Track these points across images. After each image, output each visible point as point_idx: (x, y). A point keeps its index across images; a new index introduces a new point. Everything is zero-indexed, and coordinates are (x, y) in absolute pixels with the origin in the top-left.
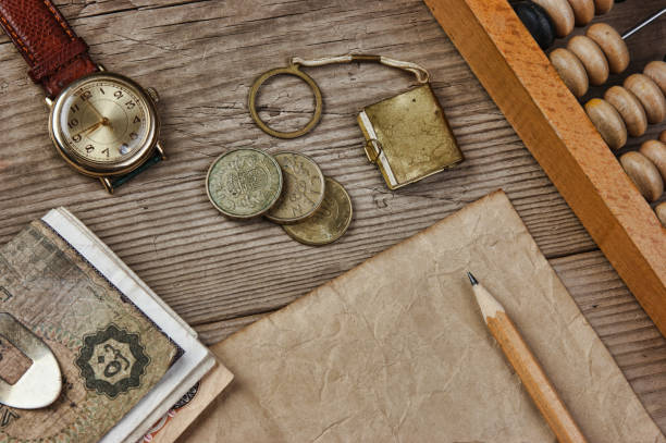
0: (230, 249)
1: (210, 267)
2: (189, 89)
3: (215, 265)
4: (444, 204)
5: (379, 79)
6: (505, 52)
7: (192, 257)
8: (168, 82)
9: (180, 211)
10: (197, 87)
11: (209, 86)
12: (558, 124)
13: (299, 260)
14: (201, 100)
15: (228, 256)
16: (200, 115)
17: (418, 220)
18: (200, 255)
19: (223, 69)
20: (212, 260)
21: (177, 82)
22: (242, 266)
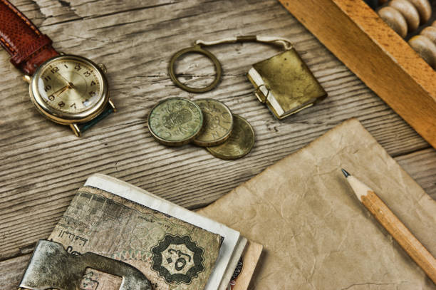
0: (171, 166)
1: (158, 179)
2: (126, 66)
3: (162, 178)
4: (317, 127)
5: (257, 51)
6: (348, 11)
7: (145, 174)
8: (110, 63)
9: (131, 144)
10: (132, 64)
11: (139, 63)
12: (392, 53)
13: (222, 170)
14: (135, 73)
15: (171, 171)
16: (136, 82)
17: (301, 138)
18: (150, 172)
19: (147, 52)
20: (159, 175)
21: (117, 62)
22: (181, 177)
